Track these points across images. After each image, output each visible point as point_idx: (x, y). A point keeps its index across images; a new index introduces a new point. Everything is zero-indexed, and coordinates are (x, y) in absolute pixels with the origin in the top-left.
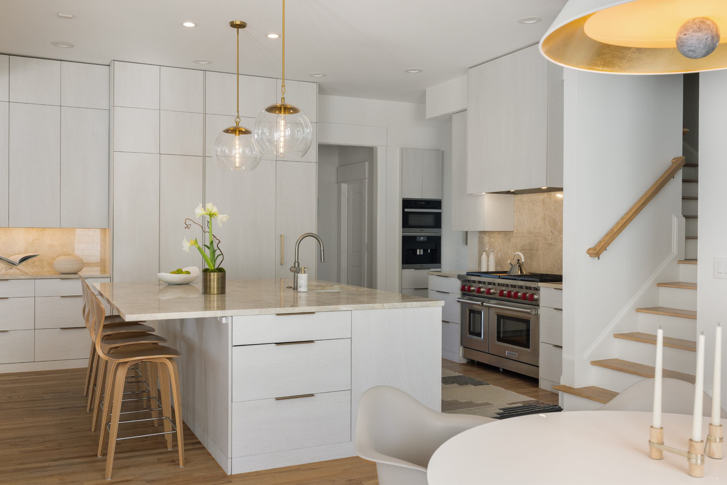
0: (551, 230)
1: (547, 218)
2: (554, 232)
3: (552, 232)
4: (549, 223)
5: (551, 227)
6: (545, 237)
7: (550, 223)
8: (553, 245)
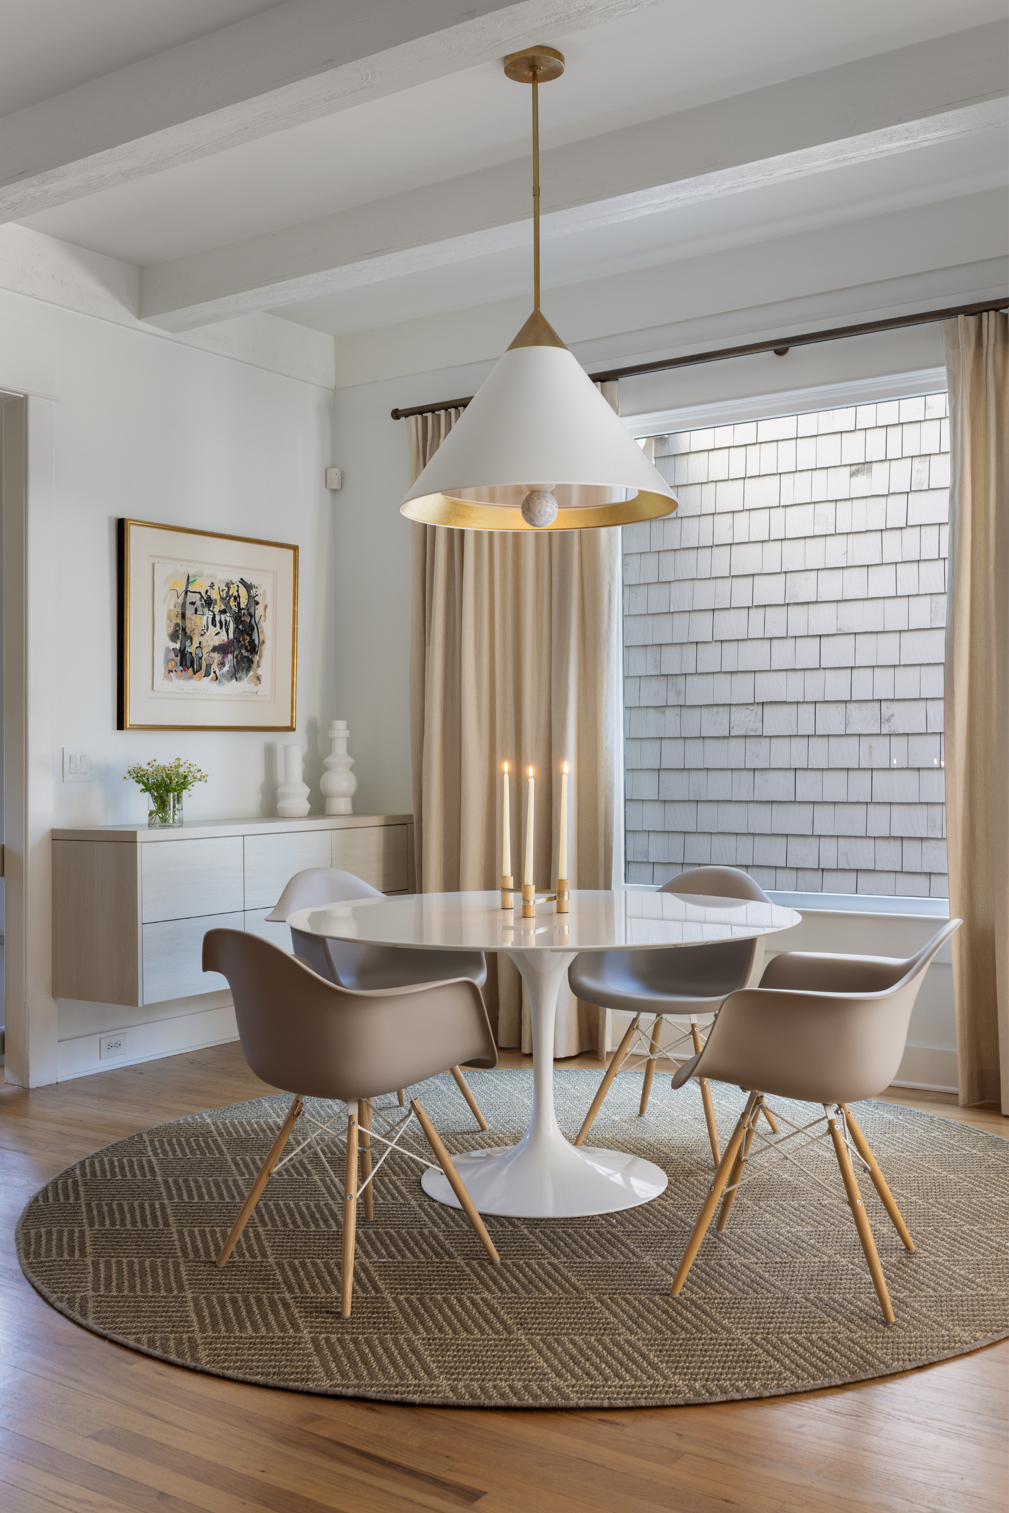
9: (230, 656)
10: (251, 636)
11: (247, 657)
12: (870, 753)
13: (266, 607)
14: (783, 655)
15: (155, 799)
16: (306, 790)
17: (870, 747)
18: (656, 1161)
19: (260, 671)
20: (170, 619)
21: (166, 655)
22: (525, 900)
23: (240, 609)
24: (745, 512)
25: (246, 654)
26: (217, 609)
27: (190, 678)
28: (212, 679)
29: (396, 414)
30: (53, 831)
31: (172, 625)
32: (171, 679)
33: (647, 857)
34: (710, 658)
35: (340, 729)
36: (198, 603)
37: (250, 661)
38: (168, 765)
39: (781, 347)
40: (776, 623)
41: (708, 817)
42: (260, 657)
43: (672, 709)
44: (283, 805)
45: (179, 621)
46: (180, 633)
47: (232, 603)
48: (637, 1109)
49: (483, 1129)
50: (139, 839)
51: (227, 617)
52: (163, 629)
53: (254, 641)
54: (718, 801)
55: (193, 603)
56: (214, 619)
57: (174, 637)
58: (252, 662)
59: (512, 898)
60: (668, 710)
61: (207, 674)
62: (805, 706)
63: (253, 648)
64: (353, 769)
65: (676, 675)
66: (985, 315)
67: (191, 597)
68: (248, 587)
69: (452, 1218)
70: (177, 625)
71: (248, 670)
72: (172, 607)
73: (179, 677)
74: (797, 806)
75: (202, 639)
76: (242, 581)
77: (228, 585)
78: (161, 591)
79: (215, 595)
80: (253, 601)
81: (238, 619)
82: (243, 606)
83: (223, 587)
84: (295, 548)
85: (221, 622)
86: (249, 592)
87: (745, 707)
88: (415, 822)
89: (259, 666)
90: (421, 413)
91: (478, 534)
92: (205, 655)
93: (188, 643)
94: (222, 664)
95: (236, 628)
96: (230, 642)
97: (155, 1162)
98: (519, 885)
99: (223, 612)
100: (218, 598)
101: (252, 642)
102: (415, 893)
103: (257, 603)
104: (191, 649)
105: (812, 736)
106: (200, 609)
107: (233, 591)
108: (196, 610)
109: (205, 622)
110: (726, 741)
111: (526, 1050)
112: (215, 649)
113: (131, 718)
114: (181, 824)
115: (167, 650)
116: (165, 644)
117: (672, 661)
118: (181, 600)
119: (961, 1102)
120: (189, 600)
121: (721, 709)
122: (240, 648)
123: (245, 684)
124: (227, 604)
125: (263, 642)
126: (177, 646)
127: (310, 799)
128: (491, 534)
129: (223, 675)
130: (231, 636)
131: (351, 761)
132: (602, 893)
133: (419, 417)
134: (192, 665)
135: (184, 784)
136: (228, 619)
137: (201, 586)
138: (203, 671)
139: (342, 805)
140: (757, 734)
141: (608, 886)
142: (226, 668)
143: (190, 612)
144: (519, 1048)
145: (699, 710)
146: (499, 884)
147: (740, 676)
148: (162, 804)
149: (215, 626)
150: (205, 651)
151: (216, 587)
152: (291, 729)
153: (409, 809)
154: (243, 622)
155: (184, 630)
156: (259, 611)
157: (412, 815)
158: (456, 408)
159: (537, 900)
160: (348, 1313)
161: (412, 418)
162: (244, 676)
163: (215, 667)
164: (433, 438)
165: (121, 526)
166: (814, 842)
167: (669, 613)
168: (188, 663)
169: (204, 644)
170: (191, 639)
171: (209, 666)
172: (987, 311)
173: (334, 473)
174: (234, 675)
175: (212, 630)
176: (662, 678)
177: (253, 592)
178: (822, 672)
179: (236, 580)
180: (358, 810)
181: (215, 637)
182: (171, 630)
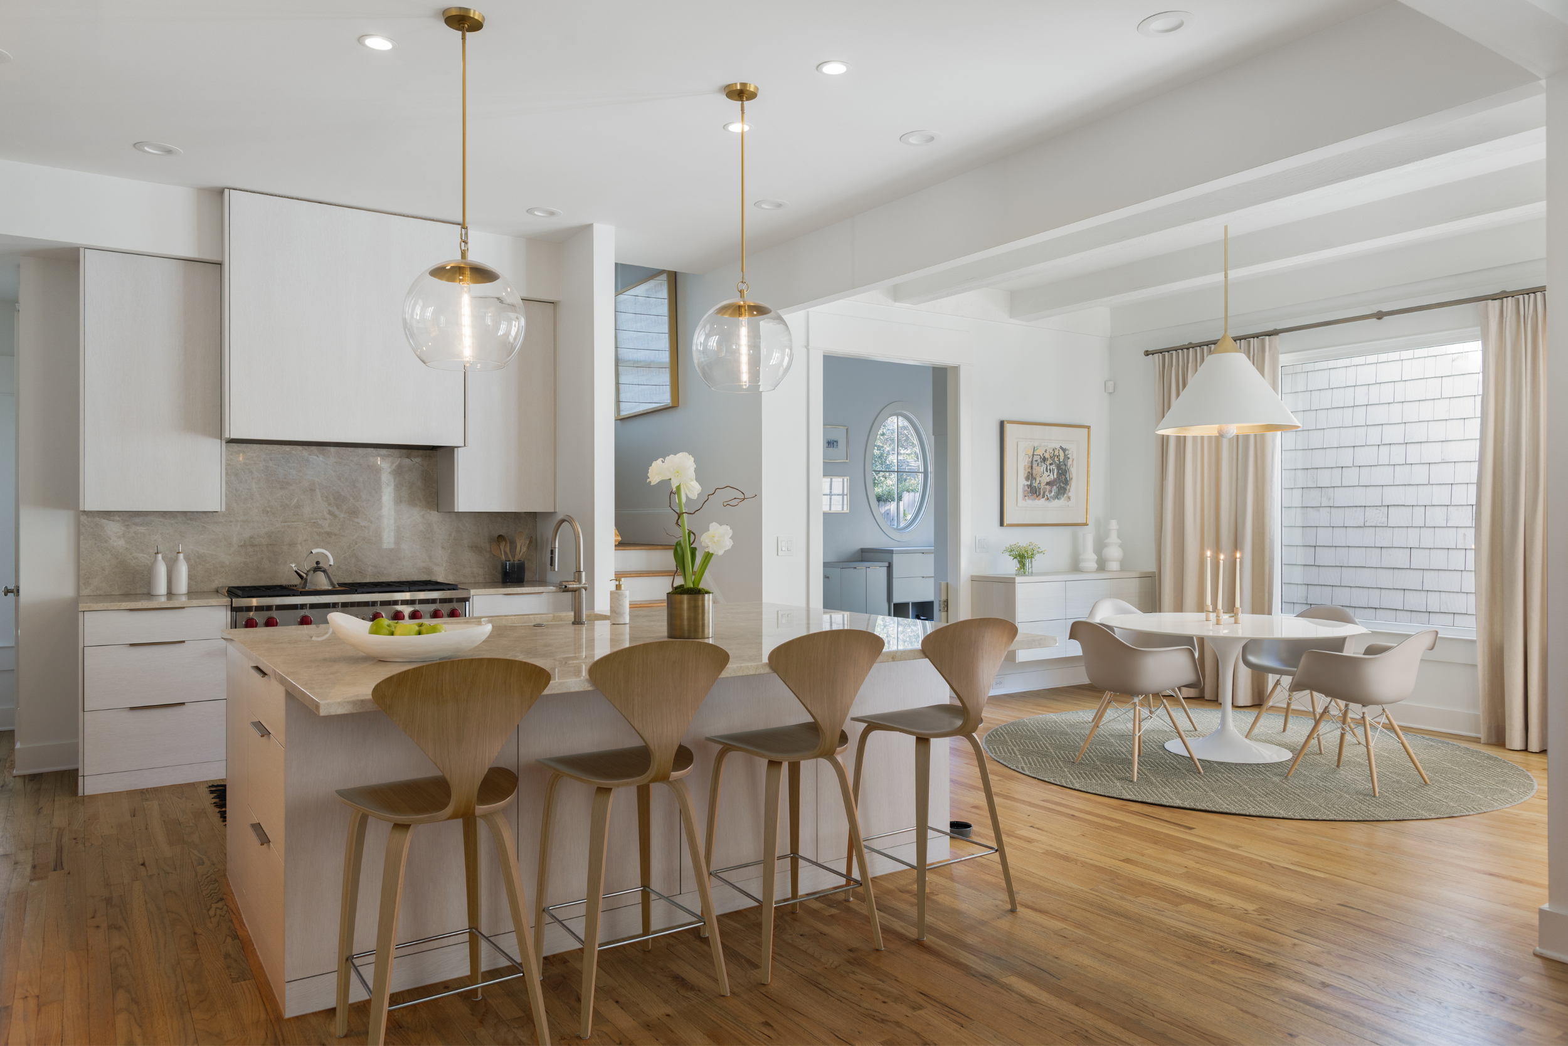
0: (329, 510)
1: (317, 490)
2: (337, 512)
3: (331, 513)
4: (325, 499)
5: (330, 504)
6: (313, 521)
7: (326, 497)
8: (335, 535)
9: (1055, 487)
10: (1065, 476)
11: (1063, 487)
12: (1465, 539)
13: (1073, 460)
14: (1402, 475)
15: (1019, 562)
16: (1095, 557)
17: (1465, 535)
18: (1289, 749)
19: (1070, 494)
20: (1025, 469)
21: (1023, 488)
22: (1218, 616)
23: (1060, 462)
24: (1377, 385)
25: (1063, 485)
26: (1048, 463)
27: (1035, 499)
28: (1046, 499)
29: (1147, 353)
30: (972, 576)
31: (1026, 472)
32: (1025, 500)
33: (1307, 600)
34: (1351, 477)
35: (1114, 524)
36: (1039, 460)
37: (1065, 489)
38: (1024, 546)
39: (1380, 315)
40: (1397, 455)
41: (1349, 577)
42: (1070, 487)
43: (1324, 509)
44: (1082, 565)
45: (1030, 470)
46: (1030, 476)
47: (1056, 459)
48: (1282, 730)
49: (1196, 730)
50: (1016, 581)
51: (1053, 467)
52: (1022, 475)
53: (1067, 478)
54: (1356, 567)
55: (1036, 461)
56: (1047, 468)
57: (1027, 479)
58: (1066, 490)
59: (1212, 616)
60: (1321, 509)
61: (1043, 497)
62: (1418, 508)
63: (1066, 482)
64: (1120, 546)
65: (1327, 487)
66: (1505, 299)
67: (1036, 458)
68: (1064, 450)
69: (1181, 759)
70: (1029, 472)
71: (1064, 494)
72: (1026, 464)
73: (1029, 498)
74: (1412, 571)
75: (1041, 479)
76: (1061, 448)
77: (1053, 450)
78: (1021, 455)
79: (1047, 456)
80: (1067, 458)
81: (1059, 467)
82: (1061, 460)
83: (1051, 451)
84: (1088, 427)
85: (1050, 470)
86: (1064, 453)
87: (1375, 508)
88: (1157, 575)
89: (1069, 491)
90: (1161, 353)
91: (1195, 438)
92: (1042, 487)
93: (1034, 481)
94: (1051, 491)
95: (1058, 472)
96: (1055, 480)
97: (1034, 729)
98: (1215, 609)
99: (1051, 464)
100: (1049, 457)
101: (1066, 479)
102: (1156, 612)
103: (1069, 458)
104: (1036, 484)
105: (1423, 527)
106: (1040, 463)
107: (1057, 453)
108: (1038, 464)
109: (1042, 470)
110: (1362, 529)
111: (1220, 701)
112: (1048, 484)
113: (1006, 522)
114: (1032, 574)
115: (1024, 485)
116: (1023, 482)
117: (1324, 479)
118: (1030, 460)
119: (1482, 741)
120: (1034, 459)
121: (1358, 509)
122: (1060, 483)
123: (1062, 502)
124: (1054, 460)
125: (1072, 479)
126: (1029, 483)
127: (1097, 562)
128: (1202, 438)
129: (1051, 497)
130: (1055, 476)
131: (1120, 541)
132: (1266, 617)
133: (1160, 355)
134: (1036, 493)
135: (1032, 556)
136: (1054, 468)
137: (1040, 452)
138: (1041, 495)
139: (1114, 566)
140: (1384, 525)
141: (1270, 613)
142: (1053, 493)
143: (1035, 465)
144: (1217, 701)
145: (1343, 509)
146: (1205, 609)
147: (1371, 488)
148: (1023, 565)
149: (1047, 472)
150: (1042, 485)
151: (1048, 452)
152: (1086, 524)
153: (1152, 568)
154: (1061, 469)
155: (1032, 474)
156: (1070, 462)
157: (1155, 572)
158: (1182, 350)
159: (1225, 617)
160: (1135, 780)
161: (1156, 355)
162: (1062, 497)
163: (1047, 493)
164: (1168, 367)
165: (1002, 424)
166: (1424, 594)
167: (1323, 448)
168: (1034, 492)
169: (1042, 481)
170: (1035, 479)
171: (1044, 493)
172: (1507, 297)
173: (1110, 384)
174: (1057, 497)
175: (1046, 474)
176: (1318, 489)
177: (1067, 453)
178: (1430, 486)
179: (1058, 447)
180: (1123, 568)
181: (1047, 477)
182: (1026, 475)
